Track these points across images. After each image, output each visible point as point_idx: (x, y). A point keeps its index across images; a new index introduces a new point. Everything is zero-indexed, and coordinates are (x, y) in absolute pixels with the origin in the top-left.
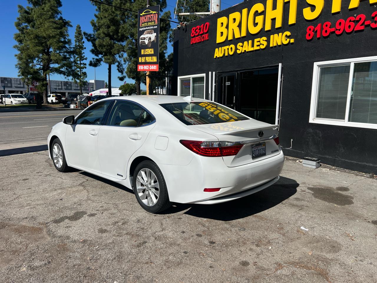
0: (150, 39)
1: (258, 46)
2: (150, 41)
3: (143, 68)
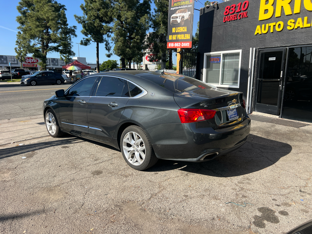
0: (183, 17)
2: (183, 19)
3: (174, 45)
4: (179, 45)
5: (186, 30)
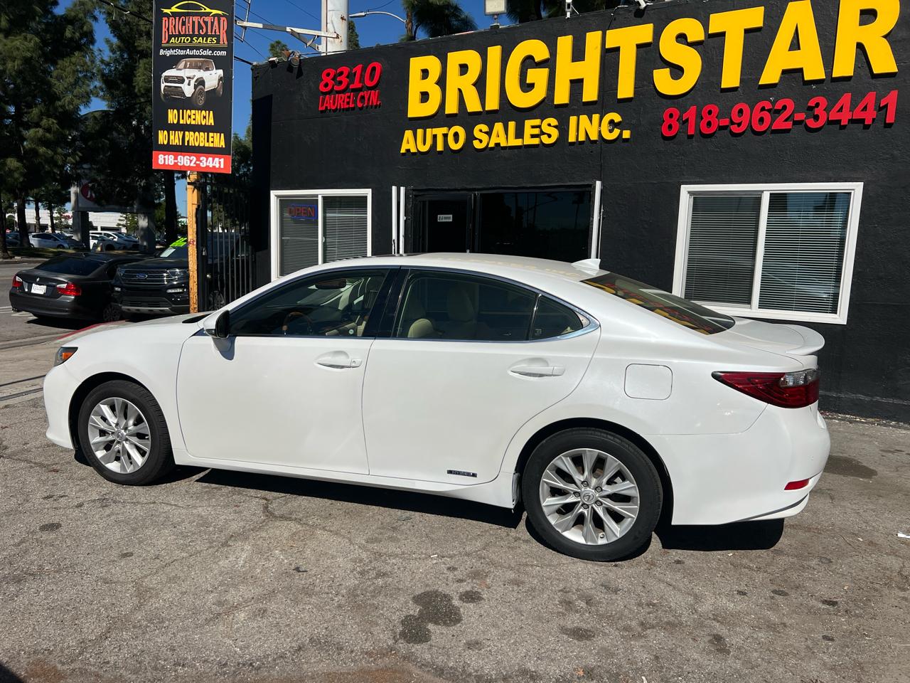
0: (201, 82)
1: (533, 136)
2: (201, 89)
3: (176, 161)
4: (191, 161)
5: (211, 122)
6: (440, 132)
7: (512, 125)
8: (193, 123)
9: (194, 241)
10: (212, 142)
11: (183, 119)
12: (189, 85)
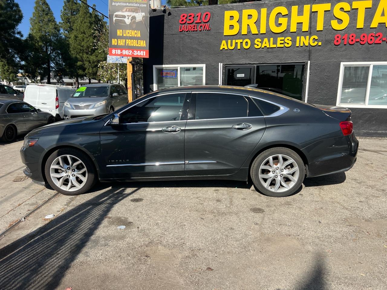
0: (134, 18)
1: (281, 44)
2: (134, 21)
3: (122, 52)
4: (129, 52)
5: (139, 35)
6: (239, 41)
7: (272, 39)
8: (130, 35)
9: (131, 87)
10: (140, 44)
11: (125, 34)
12: (128, 19)
